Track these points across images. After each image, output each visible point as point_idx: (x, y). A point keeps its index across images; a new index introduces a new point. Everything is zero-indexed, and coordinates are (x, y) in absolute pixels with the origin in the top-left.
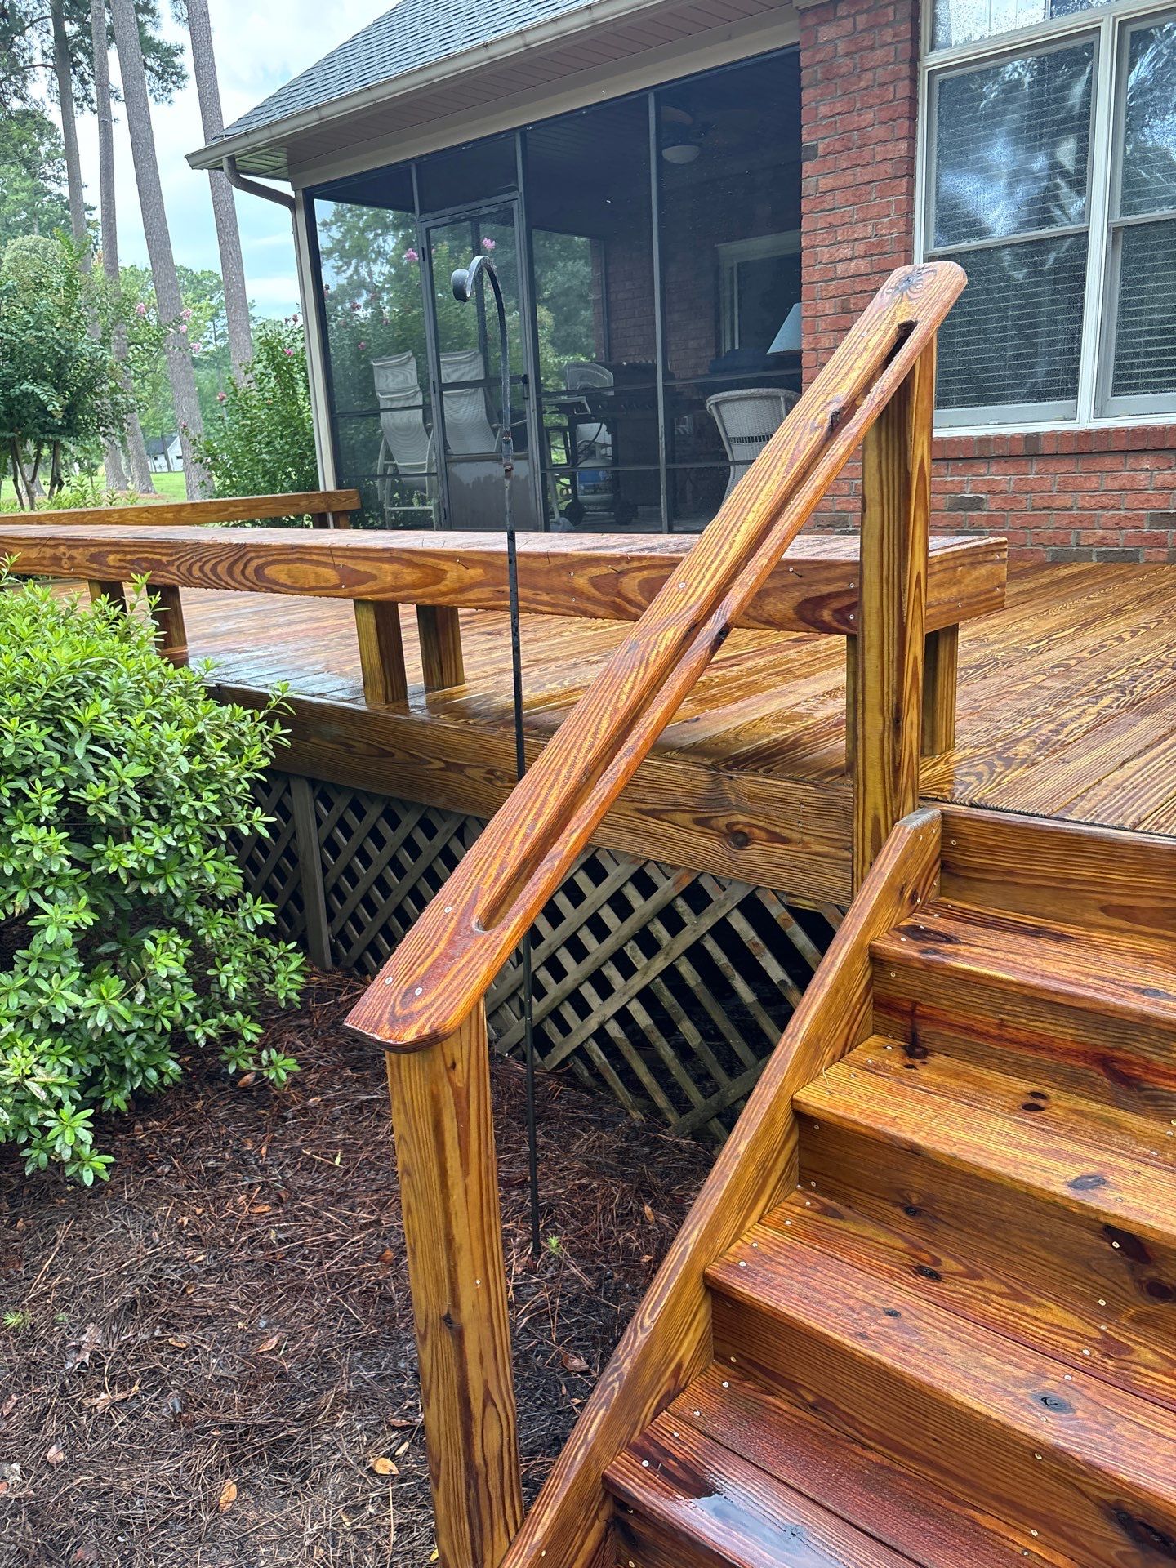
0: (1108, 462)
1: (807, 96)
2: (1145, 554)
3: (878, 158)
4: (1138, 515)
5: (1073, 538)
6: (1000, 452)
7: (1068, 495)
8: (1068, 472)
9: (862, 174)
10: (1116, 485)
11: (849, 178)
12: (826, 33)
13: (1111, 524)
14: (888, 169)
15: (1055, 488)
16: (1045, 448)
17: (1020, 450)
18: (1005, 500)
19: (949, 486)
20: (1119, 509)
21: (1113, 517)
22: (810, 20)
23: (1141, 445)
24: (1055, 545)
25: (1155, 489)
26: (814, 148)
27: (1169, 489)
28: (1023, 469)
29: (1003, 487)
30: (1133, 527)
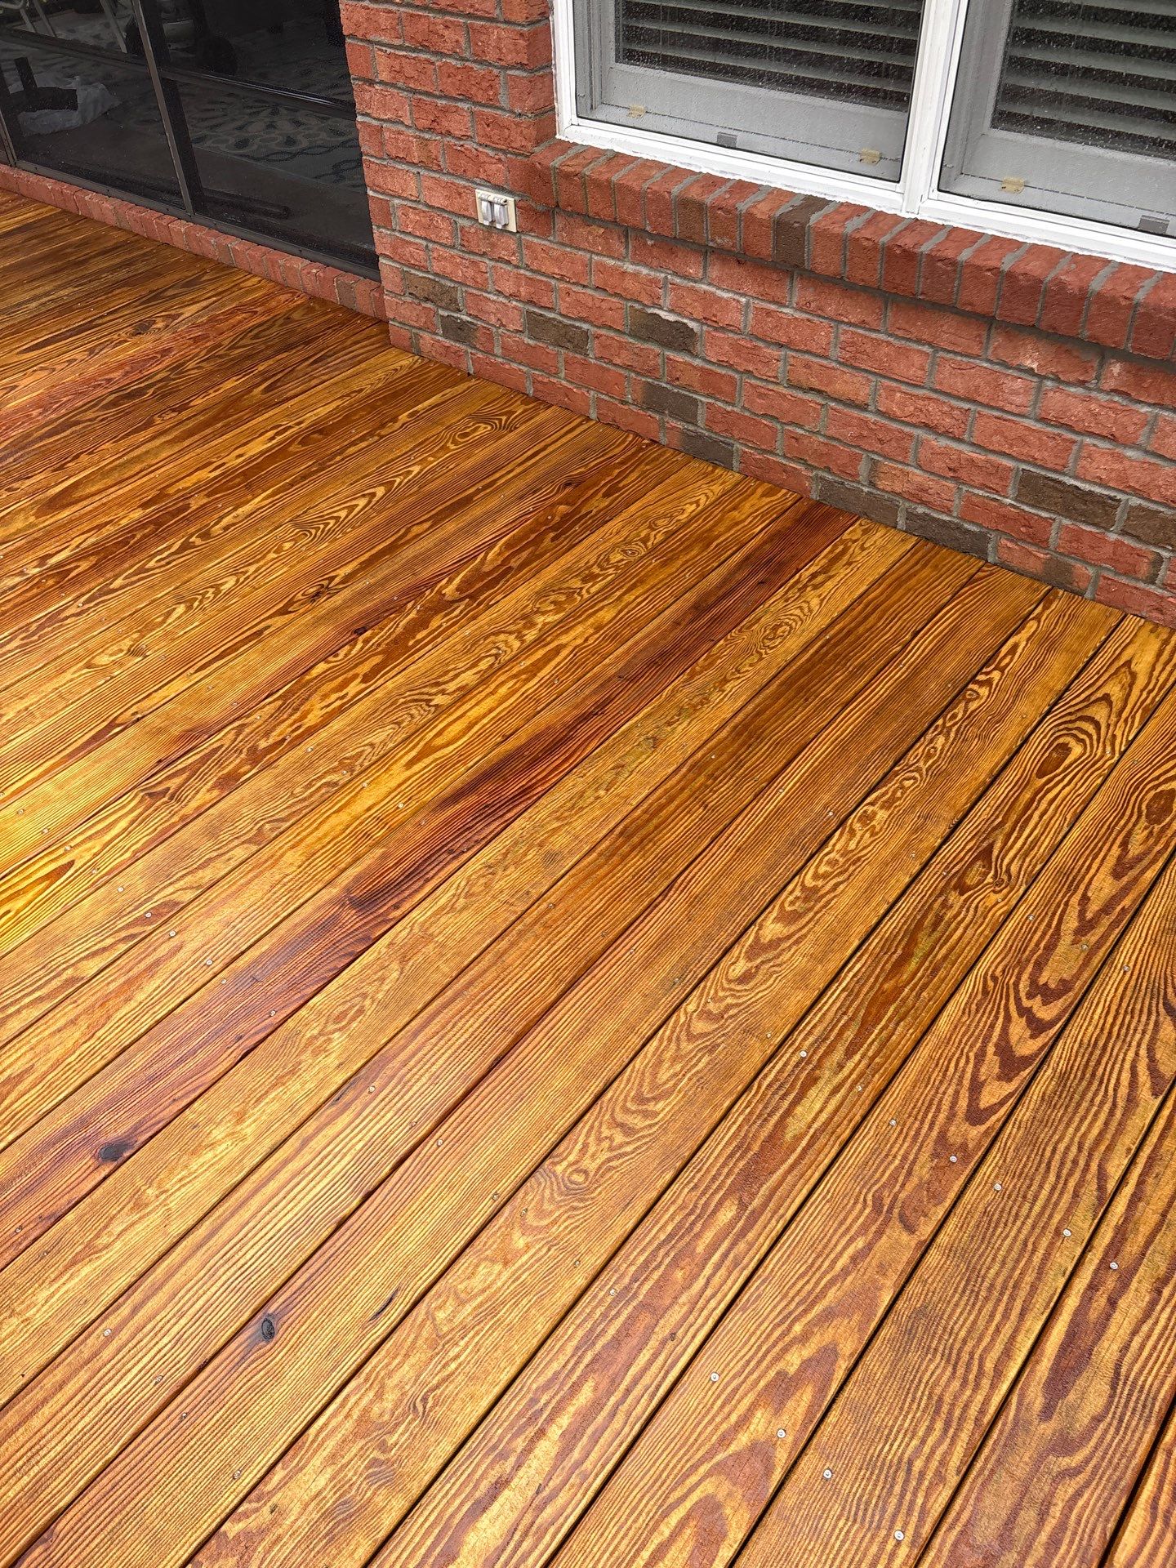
0: (947, 330)
2: (1001, 548)
4: (997, 467)
5: (863, 468)
7: (860, 378)
8: (862, 324)
10: (960, 386)
13: (939, 465)
15: (835, 353)
16: (823, 261)
17: (766, 248)
18: (737, 348)
19: (629, 284)
20: (959, 440)
21: (945, 453)
23: (1025, 316)
24: (829, 470)
25: (1042, 420)
27: (1069, 428)
28: (776, 293)
29: (732, 317)
30: (983, 487)
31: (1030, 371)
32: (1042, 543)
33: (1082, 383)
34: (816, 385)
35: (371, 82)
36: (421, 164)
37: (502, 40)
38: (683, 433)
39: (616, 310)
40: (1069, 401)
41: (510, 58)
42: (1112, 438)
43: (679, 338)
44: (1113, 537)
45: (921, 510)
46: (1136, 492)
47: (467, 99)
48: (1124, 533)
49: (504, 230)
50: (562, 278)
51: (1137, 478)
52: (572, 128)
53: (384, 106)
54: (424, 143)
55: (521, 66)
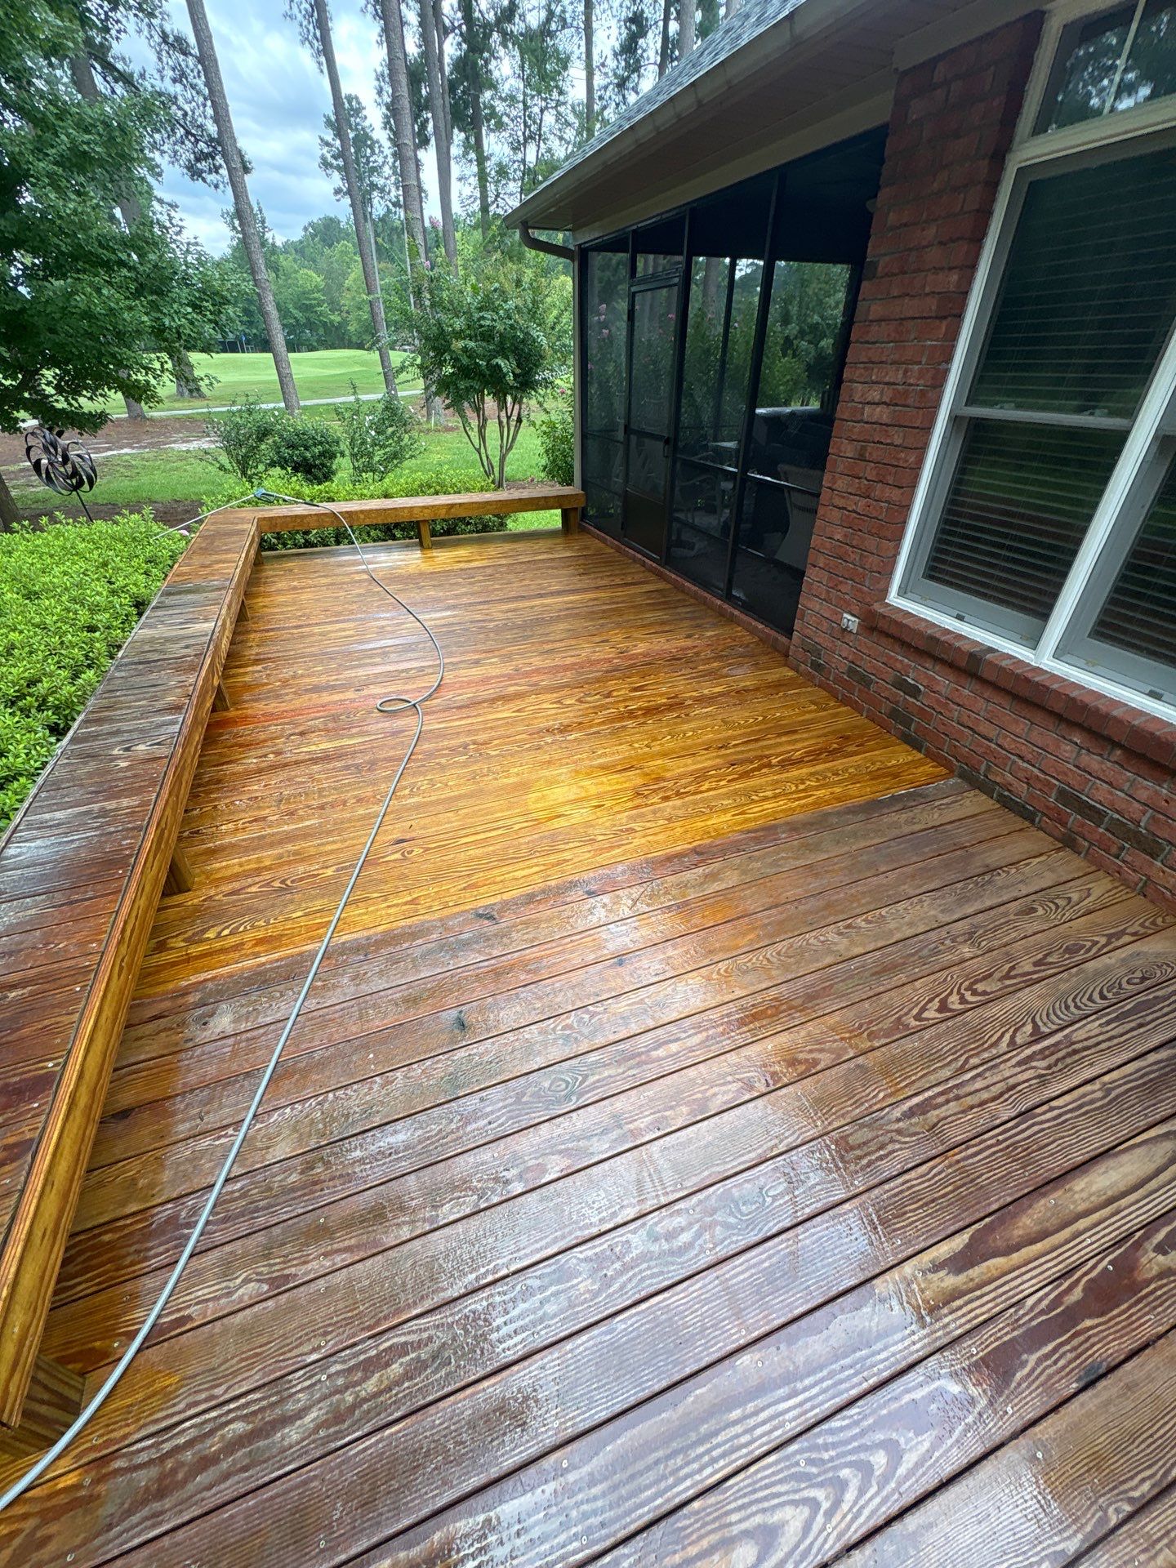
1: (883, 197)
2: (1044, 821)
4: (1050, 783)
5: (983, 768)
7: (992, 727)
8: (1000, 705)
10: (1040, 742)
11: (896, 309)
12: (917, 109)
13: (1021, 775)
14: (934, 304)
15: (984, 714)
16: (986, 673)
17: (963, 664)
18: (938, 702)
19: (898, 665)
22: (905, 90)
23: (1077, 719)
24: (966, 764)
25: (1077, 767)
26: (874, 265)
27: (1090, 774)
28: (963, 683)
29: (940, 688)
31: (1076, 744)
32: (1064, 825)
33: (1101, 755)
35: (815, 566)
36: (824, 600)
37: (874, 562)
40: (1093, 762)
41: (875, 569)
42: (1110, 784)
43: (914, 692)
44: (1101, 830)
45: (1006, 793)
46: (1118, 812)
47: (852, 580)
48: (1107, 830)
49: (851, 632)
50: (869, 656)
51: (1119, 805)
52: (893, 598)
53: (816, 576)
54: (828, 592)
55: (879, 572)
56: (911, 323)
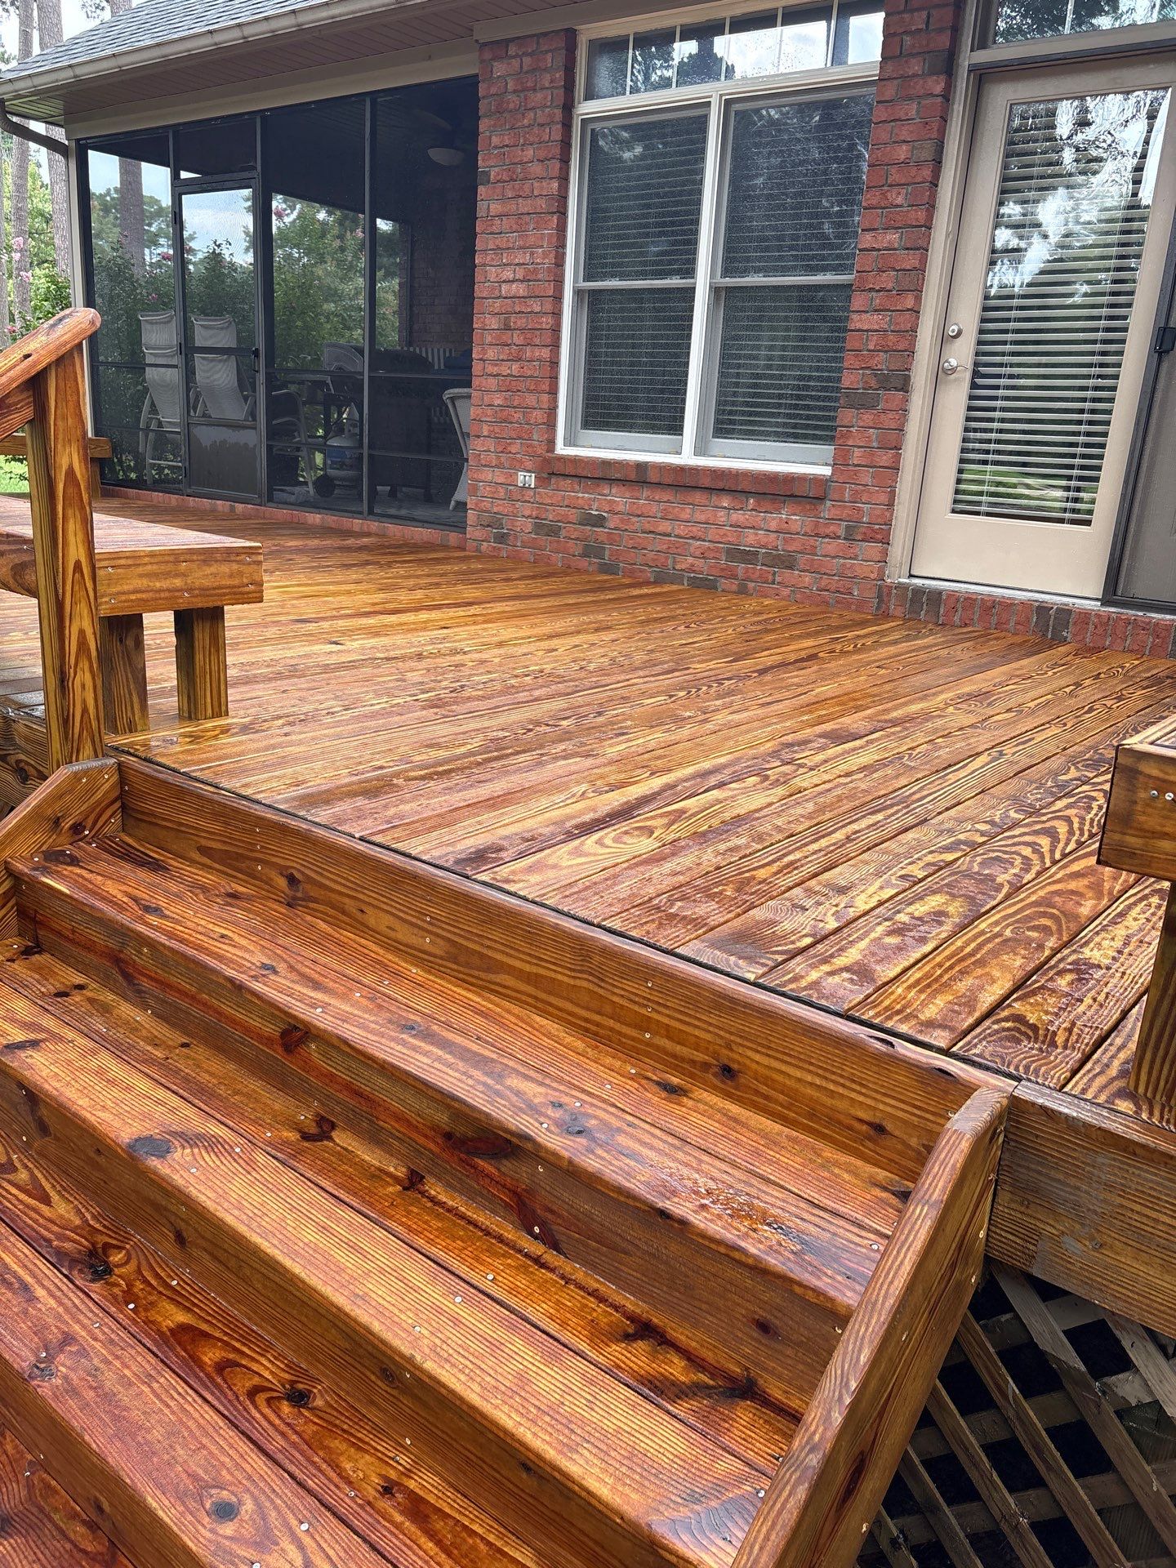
0: (698, 497)
1: (484, 125)
2: (723, 583)
3: (536, 193)
4: (718, 548)
5: (670, 562)
6: (618, 476)
7: (668, 522)
8: (668, 501)
9: (524, 206)
10: (702, 518)
11: (512, 207)
12: (499, 69)
13: (698, 553)
14: (542, 204)
15: (659, 515)
16: (653, 477)
17: (633, 477)
18: (622, 521)
19: (579, 502)
20: (704, 541)
21: (700, 547)
22: (487, 55)
23: (721, 485)
24: (657, 566)
25: (731, 526)
26: (487, 174)
27: (739, 526)
28: (636, 494)
29: (621, 508)
30: (714, 558)
31: (725, 507)
32: (735, 577)
33: (741, 509)
34: (652, 529)
35: (479, 437)
36: (496, 467)
37: (538, 416)
38: (600, 564)
39: (573, 514)
40: (737, 517)
41: (540, 421)
42: (753, 528)
43: (599, 521)
44: (759, 567)
45: (692, 575)
46: (764, 547)
47: (519, 438)
48: (763, 565)
49: (529, 488)
50: (552, 505)
51: (764, 541)
52: (561, 449)
53: (483, 445)
54: (498, 458)
55: (544, 424)
56: (527, 218)
